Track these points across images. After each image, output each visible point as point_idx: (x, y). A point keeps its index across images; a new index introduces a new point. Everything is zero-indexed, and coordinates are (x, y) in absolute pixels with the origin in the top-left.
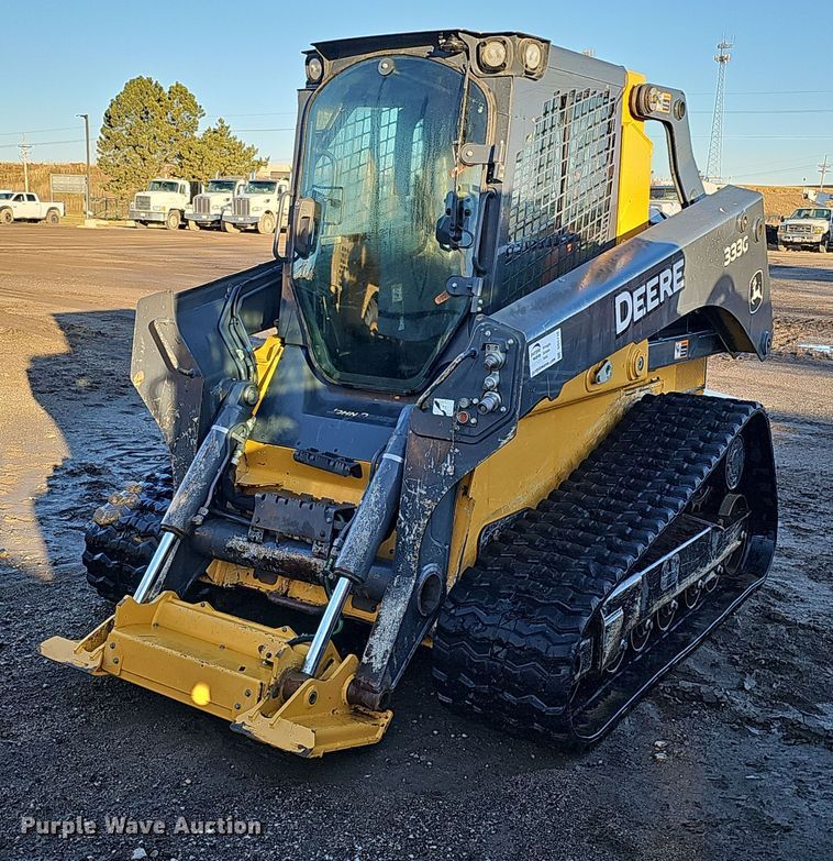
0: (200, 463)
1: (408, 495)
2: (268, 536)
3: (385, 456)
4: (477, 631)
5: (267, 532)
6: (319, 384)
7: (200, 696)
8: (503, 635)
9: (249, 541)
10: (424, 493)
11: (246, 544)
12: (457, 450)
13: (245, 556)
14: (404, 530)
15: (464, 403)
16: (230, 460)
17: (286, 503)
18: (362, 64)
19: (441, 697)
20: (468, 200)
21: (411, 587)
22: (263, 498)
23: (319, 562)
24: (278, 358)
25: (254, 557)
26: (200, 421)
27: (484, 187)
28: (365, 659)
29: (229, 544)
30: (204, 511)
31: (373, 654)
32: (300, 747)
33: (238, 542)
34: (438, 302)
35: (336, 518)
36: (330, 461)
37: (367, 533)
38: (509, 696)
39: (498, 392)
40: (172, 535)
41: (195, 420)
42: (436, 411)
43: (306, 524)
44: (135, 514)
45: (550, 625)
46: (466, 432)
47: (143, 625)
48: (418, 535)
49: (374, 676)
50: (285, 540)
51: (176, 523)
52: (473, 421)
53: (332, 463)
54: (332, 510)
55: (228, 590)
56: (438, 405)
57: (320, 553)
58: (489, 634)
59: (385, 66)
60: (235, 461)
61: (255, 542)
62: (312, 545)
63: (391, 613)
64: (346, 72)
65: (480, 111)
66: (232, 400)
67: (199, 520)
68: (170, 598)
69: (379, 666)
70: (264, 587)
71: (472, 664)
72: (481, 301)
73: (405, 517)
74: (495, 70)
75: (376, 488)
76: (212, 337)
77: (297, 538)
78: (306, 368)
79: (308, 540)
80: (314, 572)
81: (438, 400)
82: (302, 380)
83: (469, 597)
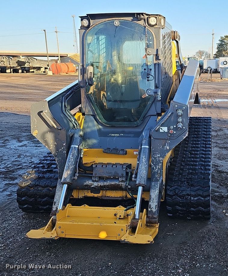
0: (71, 159)
1: (154, 157)
2: (101, 178)
3: (142, 147)
4: (180, 193)
5: (100, 177)
6: (100, 127)
7: (103, 236)
8: (188, 193)
9: (93, 181)
10: (159, 156)
11: (92, 183)
12: (169, 142)
13: (92, 186)
14: (154, 168)
15: (172, 127)
16: (80, 156)
17: (106, 167)
18: (106, 22)
19: (169, 214)
20: (150, 66)
21: (159, 185)
22: (96, 166)
23: (122, 183)
24: (83, 120)
25: (96, 186)
26: (66, 144)
27: (155, 62)
28: (149, 210)
29: (85, 184)
30: (77, 174)
31: (152, 207)
32: (149, 241)
33: (89, 182)
34: (143, 98)
35: (126, 169)
36: (117, 151)
37: (145, 171)
38: (192, 209)
39: (181, 123)
40: (67, 185)
41: (64, 144)
42: (161, 131)
43: (116, 172)
44: (37, 180)
45: (201, 186)
46: (173, 136)
47: (64, 218)
48: (158, 168)
49: (154, 214)
50: (108, 179)
51: (68, 180)
52: (175, 132)
53: (118, 152)
54: (125, 166)
55: (81, 199)
56: (161, 129)
57: (122, 180)
58: (184, 193)
59: (117, 23)
60: (82, 156)
61: (95, 181)
62: (119, 179)
63: (154, 194)
64: (100, 24)
65: (150, 38)
66: (76, 136)
67: (76, 178)
68: (70, 206)
69: (155, 210)
70: (96, 195)
71: (180, 203)
72: (161, 96)
73: (154, 164)
74: (153, 26)
75: (144, 157)
76: (62, 115)
77: (112, 177)
78: (95, 122)
79: (117, 177)
80: (121, 187)
81: (161, 127)
82: (95, 126)
83: (174, 184)
